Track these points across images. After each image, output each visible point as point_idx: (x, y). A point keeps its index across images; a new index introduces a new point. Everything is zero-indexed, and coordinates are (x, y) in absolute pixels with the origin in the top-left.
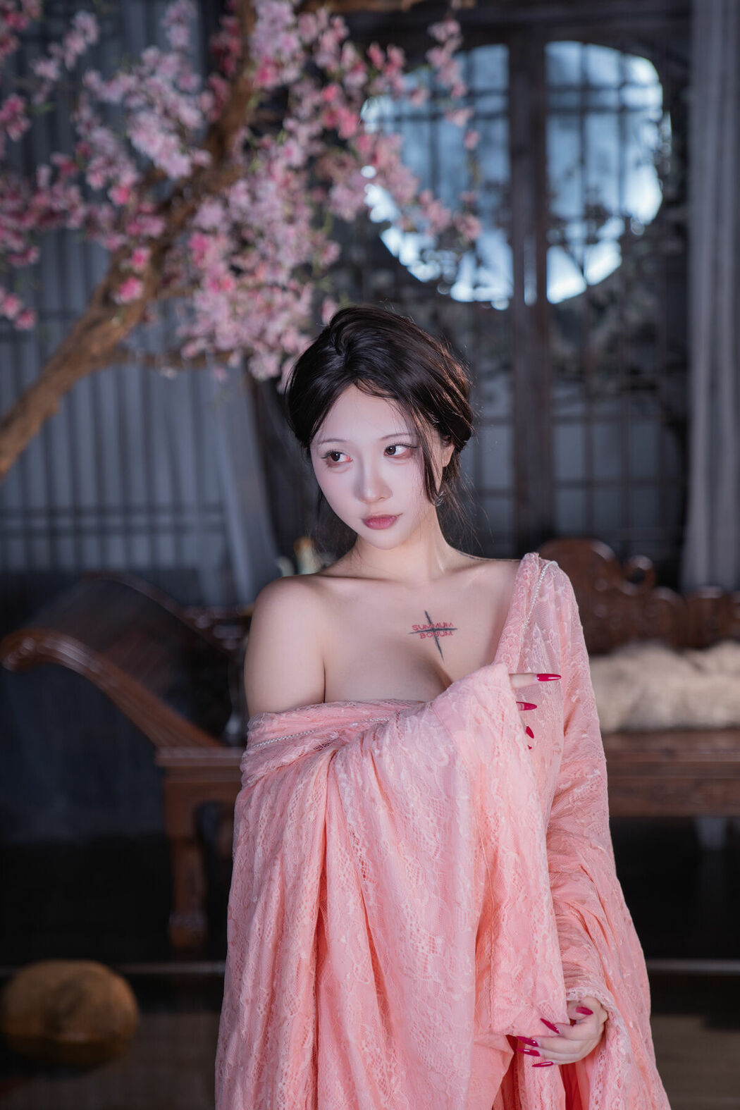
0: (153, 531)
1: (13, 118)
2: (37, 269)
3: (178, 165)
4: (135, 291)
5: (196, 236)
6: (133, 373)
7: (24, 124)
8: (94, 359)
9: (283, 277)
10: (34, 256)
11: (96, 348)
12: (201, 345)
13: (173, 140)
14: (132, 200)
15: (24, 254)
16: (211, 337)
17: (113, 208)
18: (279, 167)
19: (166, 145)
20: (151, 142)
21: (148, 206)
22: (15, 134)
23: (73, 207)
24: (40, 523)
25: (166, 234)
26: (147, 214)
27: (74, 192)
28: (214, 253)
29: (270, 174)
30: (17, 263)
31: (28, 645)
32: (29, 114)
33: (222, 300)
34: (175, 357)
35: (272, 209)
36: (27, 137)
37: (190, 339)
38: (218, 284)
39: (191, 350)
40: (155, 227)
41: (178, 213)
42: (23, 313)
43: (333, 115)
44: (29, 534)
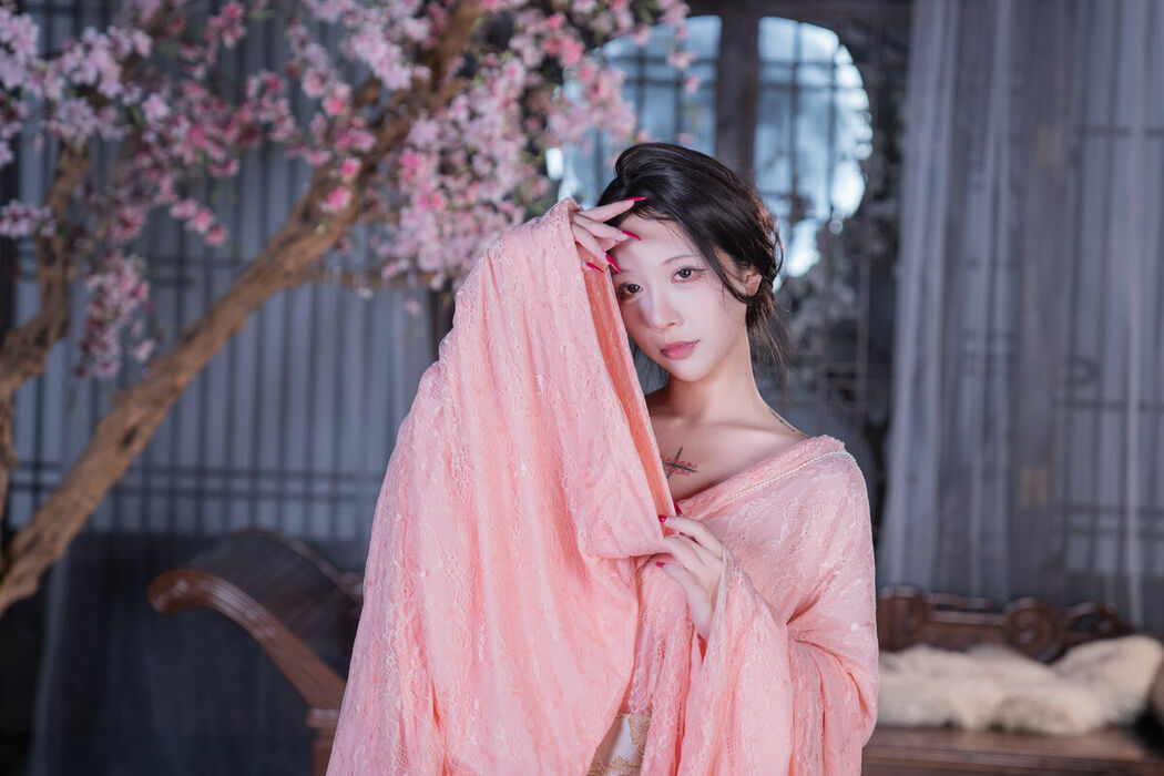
0: (308, 498)
1: (230, 26)
2: (238, 181)
3: (398, 76)
4: (342, 201)
5: (408, 152)
6: (329, 291)
7: (241, 31)
8: (288, 275)
9: (496, 196)
10: (234, 168)
11: (290, 265)
12: (403, 265)
13: (396, 51)
14: (345, 112)
15: (225, 164)
16: (414, 259)
17: (326, 117)
18: (501, 85)
19: (388, 55)
20: (374, 50)
21: (360, 121)
22: (229, 41)
23: (281, 119)
24: (187, 483)
25: (375, 150)
26: (359, 128)
27: (283, 105)
28: (424, 171)
29: (491, 92)
30: (216, 172)
31: (182, 587)
32: (246, 21)
33: (429, 219)
34: (374, 275)
35: (493, 125)
36: (242, 46)
37: (392, 259)
38: (428, 201)
39: (390, 271)
40: (367, 142)
41: (391, 130)
42: (214, 228)
43: (557, 42)
44: (172, 494)
